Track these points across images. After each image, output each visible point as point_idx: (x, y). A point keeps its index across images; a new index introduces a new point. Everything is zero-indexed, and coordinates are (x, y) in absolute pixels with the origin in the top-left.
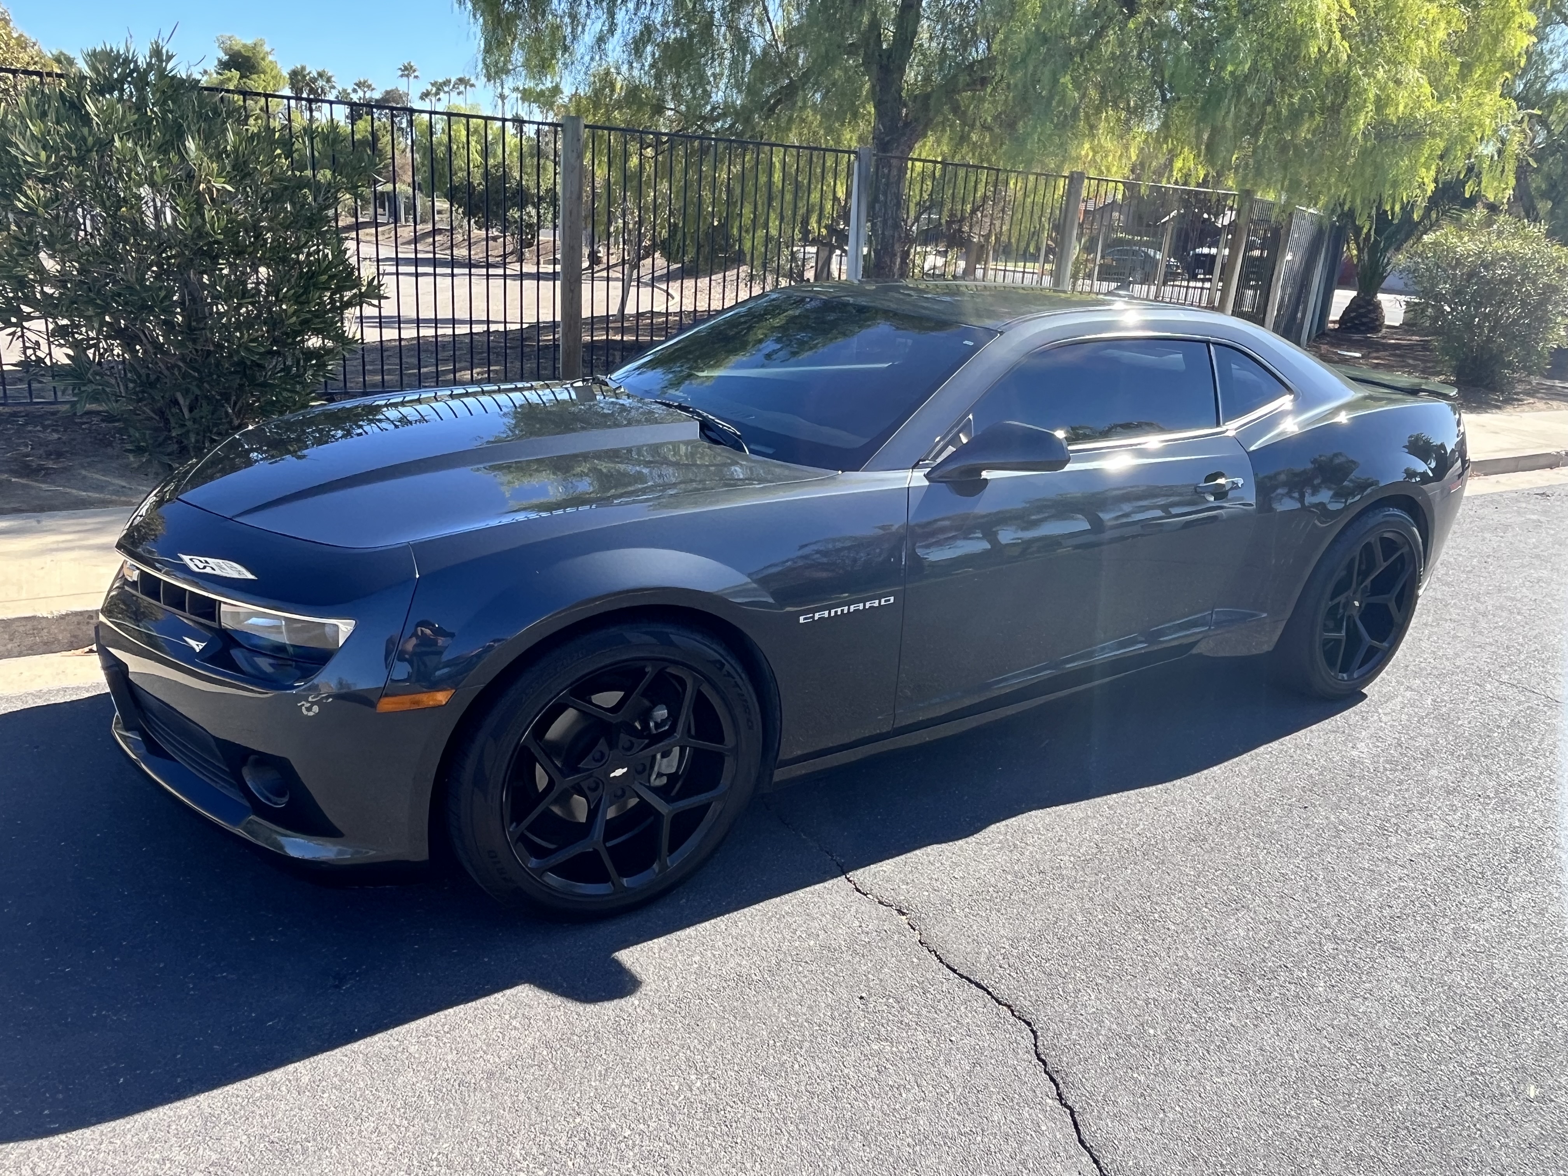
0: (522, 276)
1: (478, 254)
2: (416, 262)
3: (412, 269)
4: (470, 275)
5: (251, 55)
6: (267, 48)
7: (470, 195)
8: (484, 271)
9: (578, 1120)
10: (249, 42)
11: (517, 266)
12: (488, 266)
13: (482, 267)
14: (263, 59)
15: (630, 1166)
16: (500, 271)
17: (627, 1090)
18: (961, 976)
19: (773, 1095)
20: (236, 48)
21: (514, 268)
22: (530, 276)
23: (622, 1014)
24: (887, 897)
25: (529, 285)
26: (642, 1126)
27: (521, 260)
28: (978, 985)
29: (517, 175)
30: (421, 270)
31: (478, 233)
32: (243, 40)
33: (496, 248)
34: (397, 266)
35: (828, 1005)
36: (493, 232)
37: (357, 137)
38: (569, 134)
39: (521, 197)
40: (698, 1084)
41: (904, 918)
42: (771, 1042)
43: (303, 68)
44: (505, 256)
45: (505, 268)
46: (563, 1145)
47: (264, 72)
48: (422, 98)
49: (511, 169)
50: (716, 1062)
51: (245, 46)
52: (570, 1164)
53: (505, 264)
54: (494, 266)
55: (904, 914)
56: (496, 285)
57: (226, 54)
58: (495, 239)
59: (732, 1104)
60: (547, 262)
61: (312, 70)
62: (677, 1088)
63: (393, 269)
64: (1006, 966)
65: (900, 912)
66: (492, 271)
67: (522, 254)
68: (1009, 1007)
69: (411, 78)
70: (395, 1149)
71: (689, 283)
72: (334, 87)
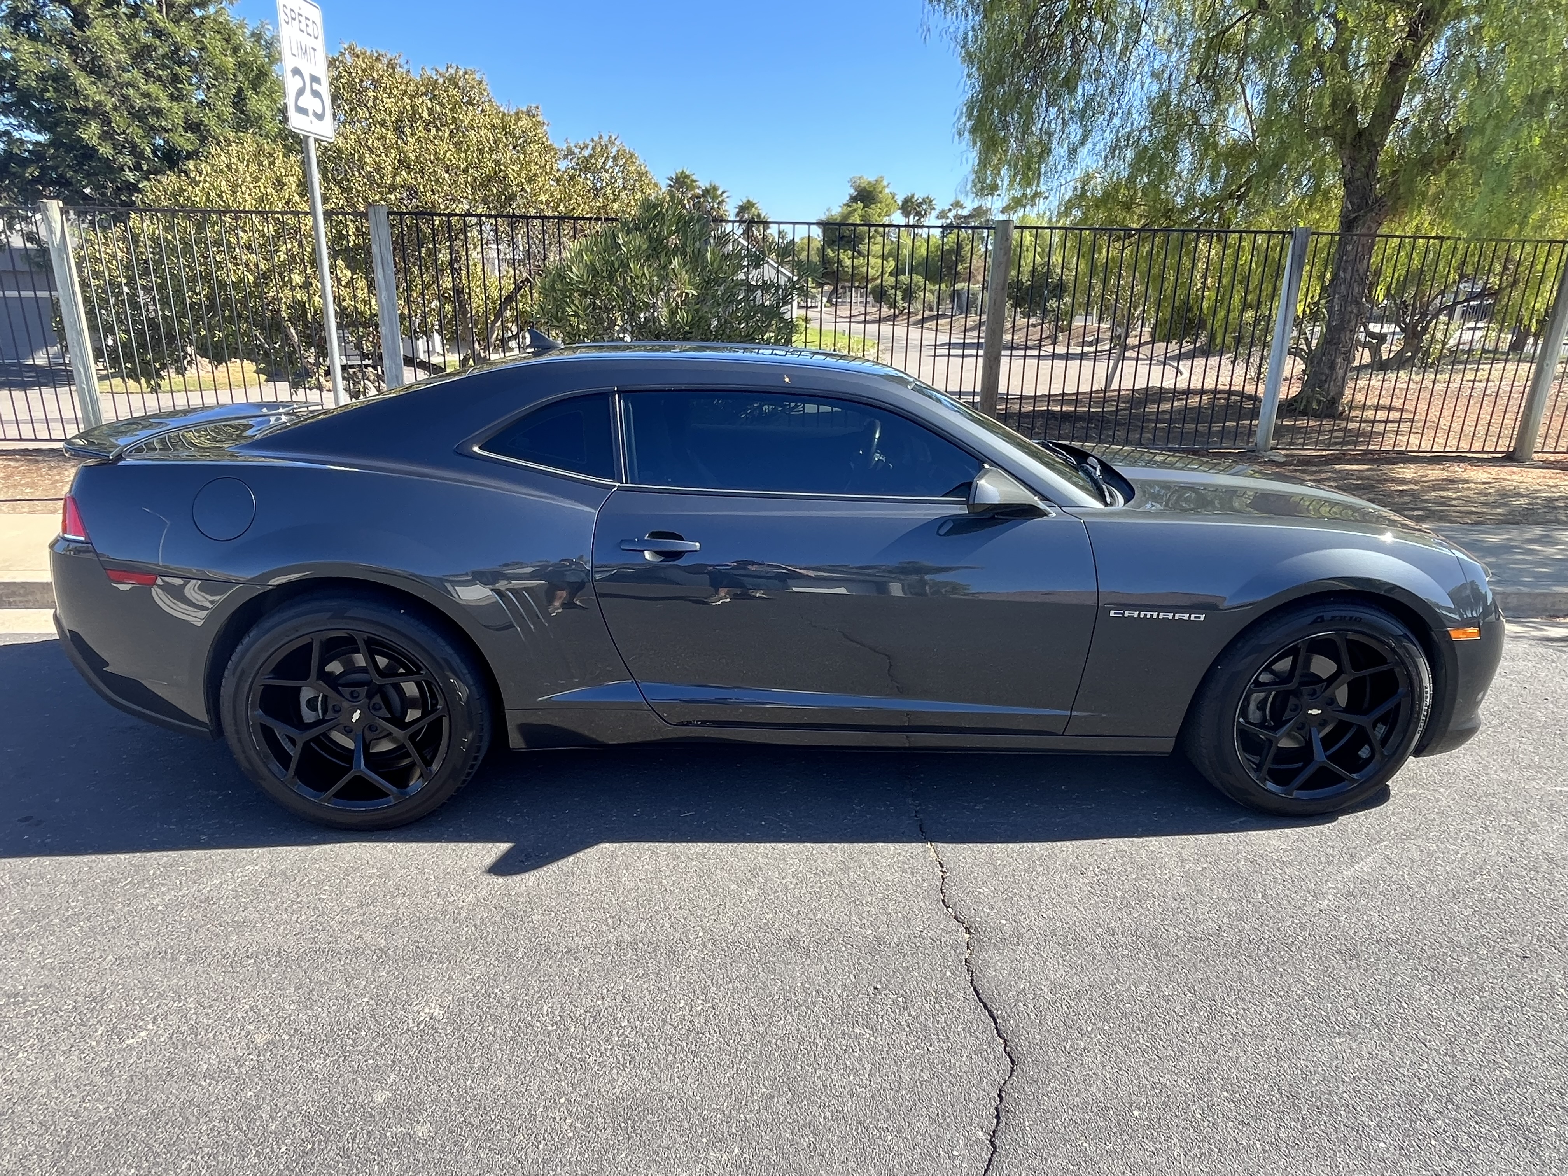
0: (1054, 356)
1: (1019, 338)
2: (964, 346)
3: (960, 352)
4: (1011, 356)
5: (872, 189)
6: (885, 183)
7: (1018, 290)
8: (1022, 353)
9: (599, 1002)
10: (872, 179)
11: (1050, 349)
12: (1027, 348)
13: (1021, 349)
14: (881, 192)
15: (610, 1047)
16: (1036, 353)
17: (647, 994)
18: (981, 1000)
19: (747, 1036)
20: (862, 185)
21: (1048, 349)
22: (1060, 357)
23: (685, 940)
24: (964, 914)
25: (1060, 364)
26: (638, 1023)
27: (1054, 343)
28: (991, 1014)
29: (1059, 271)
30: (967, 352)
31: (1022, 321)
32: (869, 177)
33: (1035, 333)
34: (949, 349)
35: (844, 985)
36: (1033, 320)
37: (946, 247)
38: (999, 234)
39: (1059, 289)
40: (699, 1008)
41: (968, 936)
42: (777, 997)
43: (913, 196)
44: (1041, 340)
45: (1040, 350)
46: (577, 1015)
47: (880, 202)
48: (1002, 212)
49: (1055, 266)
50: (724, 997)
51: (869, 183)
52: (573, 1029)
53: (1040, 346)
54: (1031, 349)
55: (970, 933)
56: (1032, 363)
57: (856, 190)
58: (1034, 326)
59: (712, 1032)
60: (1077, 345)
61: (919, 196)
62: (681, 1005)
63: (946, 352)
64: (1031, 1006)
65: (968, 930)
66: (1029, 353)
67: (1056, 337)
68: (1005, 1041)
69: (995, 197)
70: (479, 977)
71: (1200, 362)
72: (934, 209)
